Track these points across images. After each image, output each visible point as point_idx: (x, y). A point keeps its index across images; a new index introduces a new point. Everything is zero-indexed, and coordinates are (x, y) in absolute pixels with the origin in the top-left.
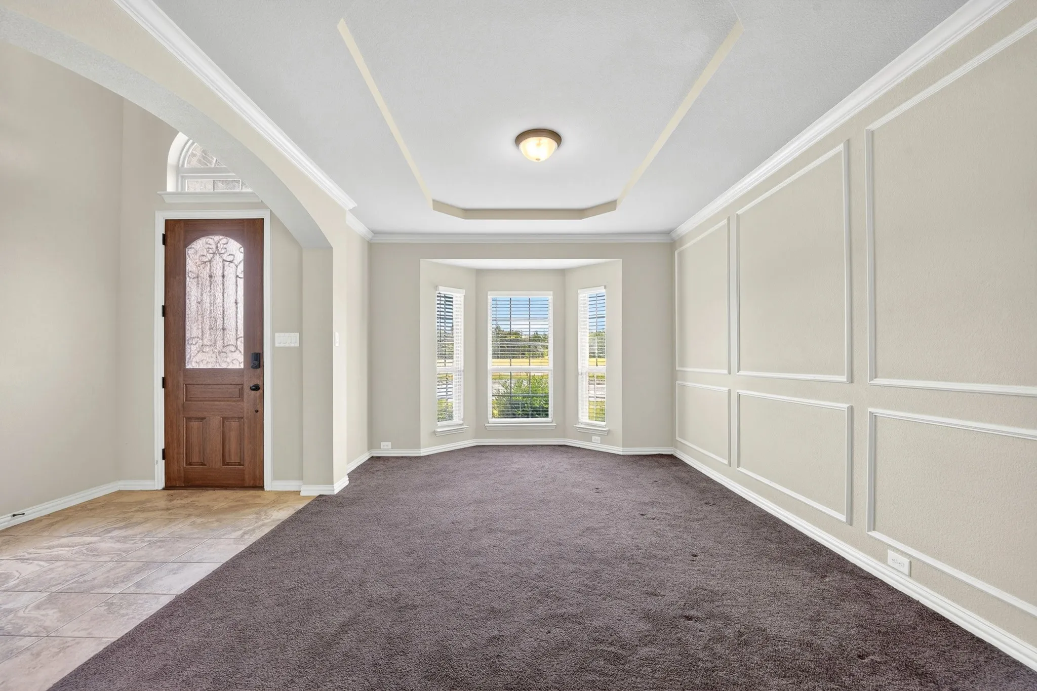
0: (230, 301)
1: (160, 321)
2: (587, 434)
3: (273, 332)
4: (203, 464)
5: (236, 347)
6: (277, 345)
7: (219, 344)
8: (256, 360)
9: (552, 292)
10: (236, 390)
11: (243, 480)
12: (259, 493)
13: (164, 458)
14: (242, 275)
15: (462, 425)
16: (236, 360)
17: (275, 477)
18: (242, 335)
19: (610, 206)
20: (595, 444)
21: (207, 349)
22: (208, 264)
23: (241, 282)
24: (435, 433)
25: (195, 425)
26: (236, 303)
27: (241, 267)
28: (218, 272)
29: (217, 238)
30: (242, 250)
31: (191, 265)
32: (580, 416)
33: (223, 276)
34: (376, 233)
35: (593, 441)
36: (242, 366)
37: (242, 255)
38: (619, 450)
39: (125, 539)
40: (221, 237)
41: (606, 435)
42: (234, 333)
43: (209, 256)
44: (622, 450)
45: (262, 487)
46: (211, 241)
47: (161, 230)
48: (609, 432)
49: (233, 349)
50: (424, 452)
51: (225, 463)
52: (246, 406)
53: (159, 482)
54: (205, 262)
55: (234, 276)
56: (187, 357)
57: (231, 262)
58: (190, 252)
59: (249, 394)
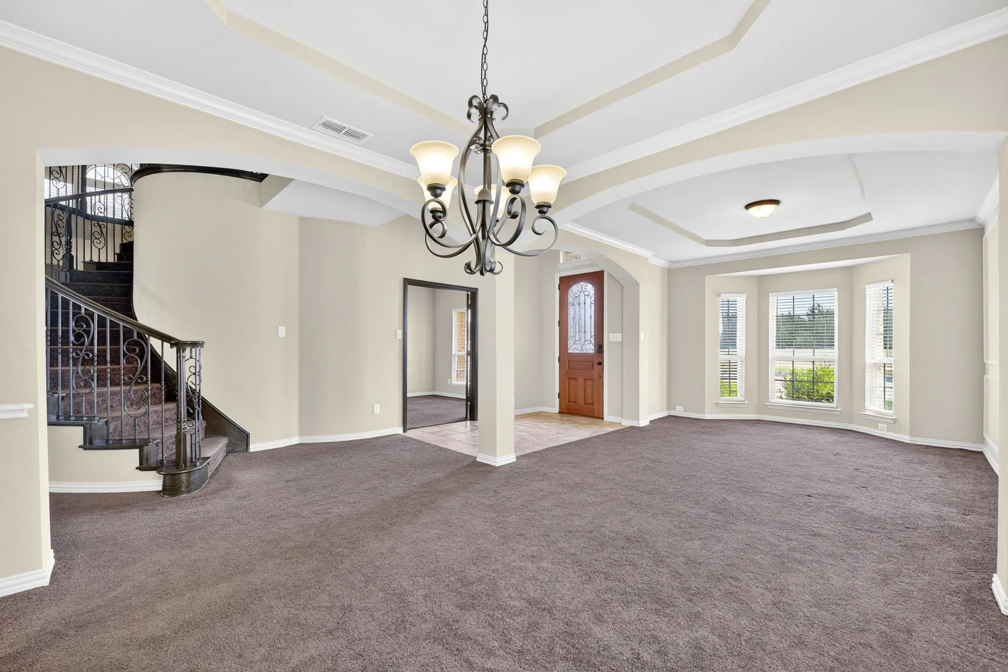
0: (588, 316)
1: (557, 328)
2: (874, 420)
3: (609, 333)
4: (575, 403)
5: (591, 341)
6: (610, 340)
7: (583, 340)
8: (600, 348)
9: (836, 289)
10: (590, 364)
11: (594, 413)
12: (602, 421)
13: (559, 398)
14: (593, 302)
15: (744, 401)
16: (590, 349)
17: (609, 414)
18: (593, 334)
19: (867, 217)
20: (882, 431)
21: (577, 342)
22: (578, 297)
23: (593, 306)
24: (717, 404)
25: (572, 382)
26: (591, 318)
27: (593, 298)
28: (582, 301)
29: (582, 283)
30: (593, 288)
31: (570, 300)
32: (866, 404)
33: (585, 304)
34: (673, 262)
35: (879, 428)
36: (593, 352)
37: (593, 292)
38: (906, 439)
39: (548, 426)
40: (583, 283)
41: (894, 423)
42: (589, 334)
43: (579, 294)
44: (909, 439)
45: (603, 419)
46: (579, 285)
47: (557, 282)
48: (895, 420)
49: (589, 342)
50: (707, 416)
51: (585, 404)
52: (595, 373)
53: (557, 410)
54: (576, 297)
55: (590, 303)
56: (569, 346)
57: (588, 295)
58: (570, 291)
59: (597, 367)
